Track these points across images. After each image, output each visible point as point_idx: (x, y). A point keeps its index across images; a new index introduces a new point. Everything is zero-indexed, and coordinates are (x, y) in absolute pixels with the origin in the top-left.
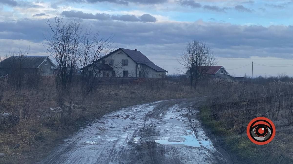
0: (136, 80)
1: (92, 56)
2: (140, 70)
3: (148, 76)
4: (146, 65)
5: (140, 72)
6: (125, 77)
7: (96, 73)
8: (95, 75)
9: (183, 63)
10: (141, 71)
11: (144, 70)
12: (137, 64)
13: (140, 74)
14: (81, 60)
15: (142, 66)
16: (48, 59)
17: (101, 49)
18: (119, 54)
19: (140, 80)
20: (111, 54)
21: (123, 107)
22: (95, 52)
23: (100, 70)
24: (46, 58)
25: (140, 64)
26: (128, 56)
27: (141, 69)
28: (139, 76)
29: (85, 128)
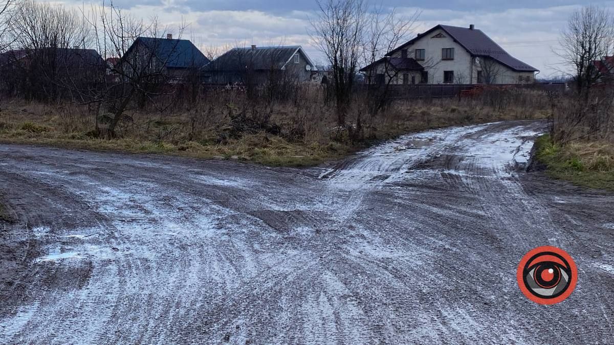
0: (470, 88)
1: (384, 49)
2: (480, 69)
3: (496, 81)
4: (492, 59)
5: (479, 73)
6: (448, 84)
7: (391, 78)
8: (388, 81)
9: (562, 53)
10: (481, 71)
11: (488, 69)
12: (473, 56)
13: (480, 77)
14: (366, 56)
15: (482, 61)
16: (300, 51)
17: (399, 36)
18: (436, 36)
19: (477, 89)
20: (420, 37)
21: (432, 128)
22: (390, 42)
23: (398, 71)
24: (296, 50)
25: (479, 56)
26: (455, 41)
27: (481, 67)
28: (476, 81)
29: (378, 146)
